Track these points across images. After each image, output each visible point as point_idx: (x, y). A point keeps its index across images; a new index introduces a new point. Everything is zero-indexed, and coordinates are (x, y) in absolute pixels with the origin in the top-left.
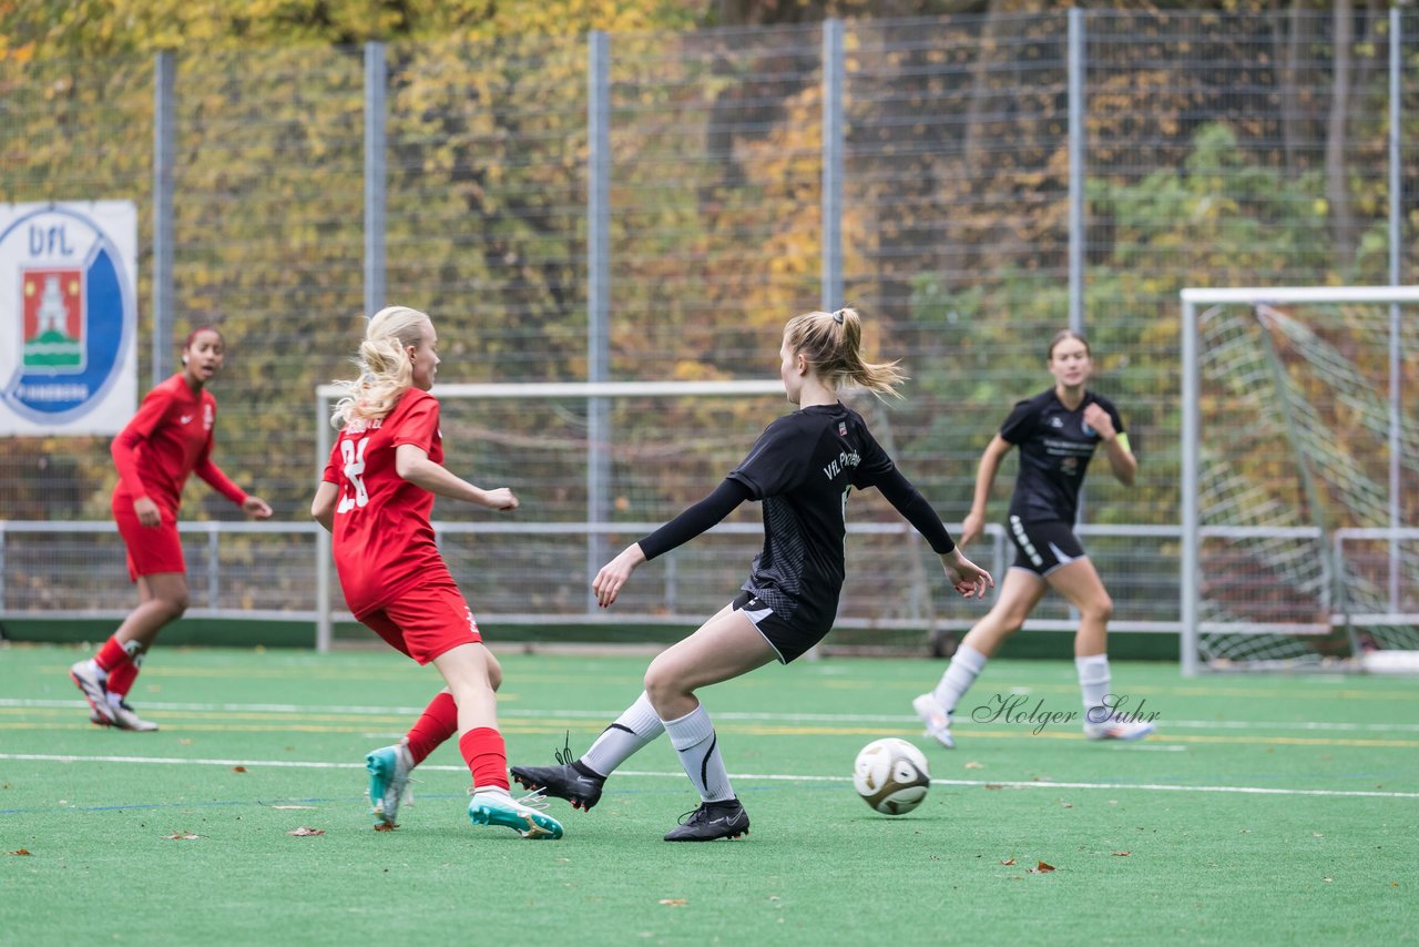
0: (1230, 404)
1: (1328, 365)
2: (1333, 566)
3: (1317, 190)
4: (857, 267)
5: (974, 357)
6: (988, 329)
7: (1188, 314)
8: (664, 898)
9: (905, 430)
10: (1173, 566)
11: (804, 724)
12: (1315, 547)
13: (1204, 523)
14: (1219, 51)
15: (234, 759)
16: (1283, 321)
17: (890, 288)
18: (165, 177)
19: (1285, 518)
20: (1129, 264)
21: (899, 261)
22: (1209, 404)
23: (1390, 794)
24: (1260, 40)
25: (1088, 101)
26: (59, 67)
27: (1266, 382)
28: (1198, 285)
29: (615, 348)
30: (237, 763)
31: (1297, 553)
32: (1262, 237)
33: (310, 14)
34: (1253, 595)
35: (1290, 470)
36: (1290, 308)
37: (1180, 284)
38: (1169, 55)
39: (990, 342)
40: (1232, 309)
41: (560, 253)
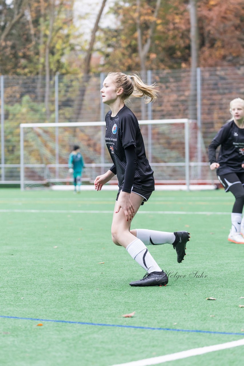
0: (29, 144)
7: (21, 129)
10: (19, 172)
13: (25, 164)
19: (38, 163)
20: (12, 119)
22: (26, 144)
27: (35, 140)
28: (23, 124)
31: (40, 170)
32: (34, 115)
34: (33, 176)
36: (40, 128)
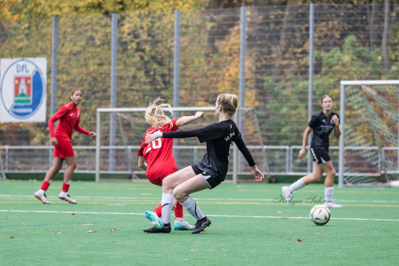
0: (353, 113)
1: (382, 102)
2: (382, 157)
3: (379, 53)
4: (249, 75)
5: (282, 100)
6: (286, 92)
7: (342, 88)
8: (192, 249)
9: (262, 120)
10: (337, 157)
11: (232, 201)
12: (377, 152)
13: (345, 145)
14: (352, 15)
15: (72, 211)
16: (369, 90)
17: (258, 81)
18: (55, 51)
19: (368, 144)
20: (326, 74)
21: (261, 73)
22: (348, 113)
23: (396, 220)
24: (364, 12)
25: (315, 29)
26: (26, 20)
27: (364, 106)
28: (345, 80)
29: (181, 98)
30: (72, 212)
31: (372, 154)
32: (363, 67)
33: (96, 5)
34: (359, 165)
35: (370, 131)
36: (371, 86)
37: (340, 79)
38: (338, 16)
39: (286, 96)
40: (354, 86)
41: (166, 71)
